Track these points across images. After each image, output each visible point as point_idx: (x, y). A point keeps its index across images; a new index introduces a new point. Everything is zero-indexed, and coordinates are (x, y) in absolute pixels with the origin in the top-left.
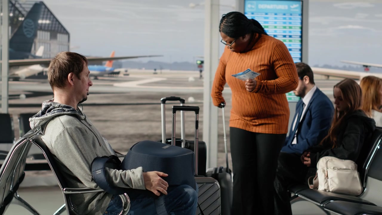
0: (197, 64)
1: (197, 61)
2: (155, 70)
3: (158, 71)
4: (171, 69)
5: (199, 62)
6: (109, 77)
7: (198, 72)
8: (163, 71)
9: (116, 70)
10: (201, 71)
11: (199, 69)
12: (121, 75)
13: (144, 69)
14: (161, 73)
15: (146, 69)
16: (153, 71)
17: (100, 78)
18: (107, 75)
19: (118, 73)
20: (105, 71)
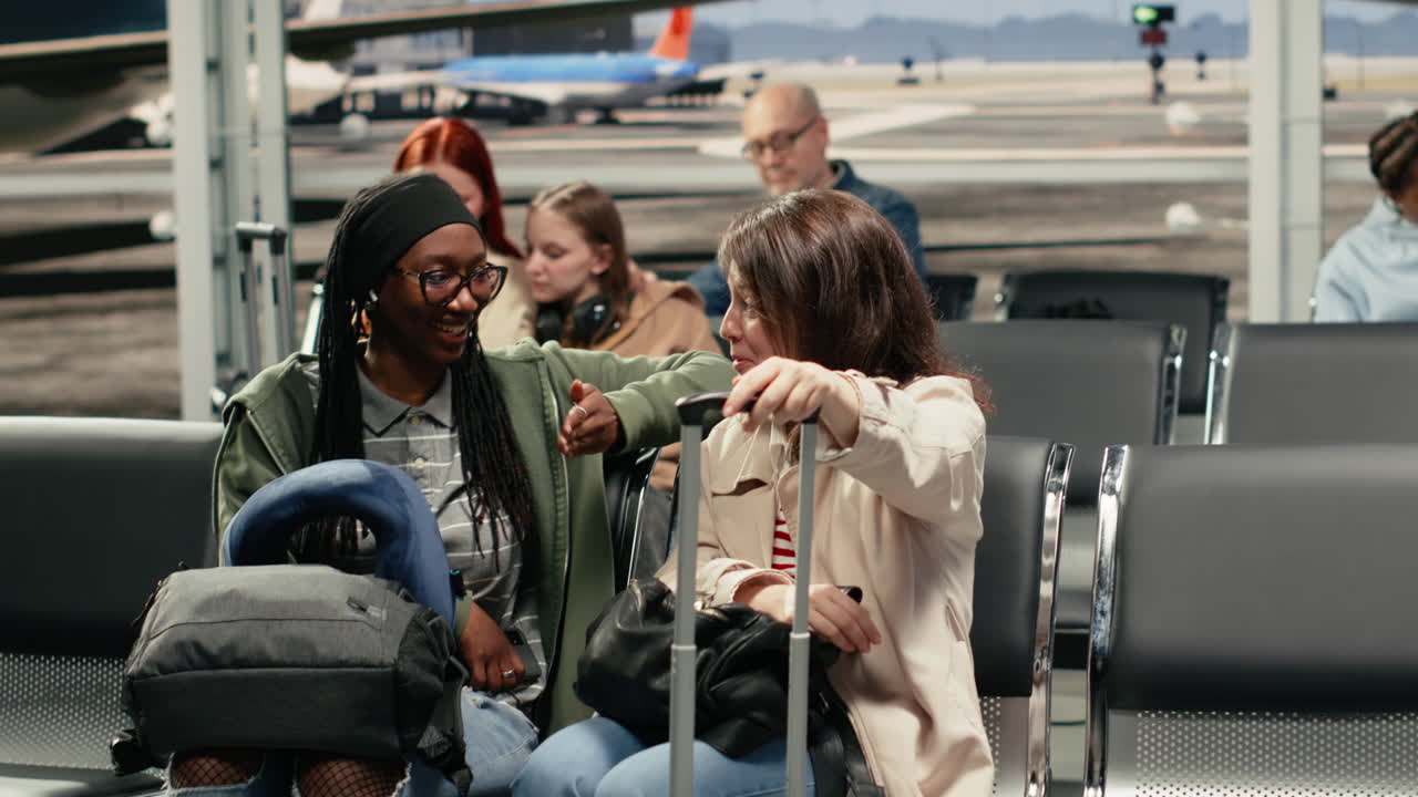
0: (1136, 21)
1: (1135, 8)
2: (908, 64)
3: (922, 70)
4: (990, 57)
5: (1146, 15)
6: (669, 107)
7: (1143, 67)
8: (949, 67)
9: (709, 74)
10: (1157, 62)
11: (1148, 51)
12: (730, 97)
13: (850, 60)
14: (939, 78)
15: (861, 61)
16: (898, 71)
17: (626, 116)
18: (661, 101)
19: (716, 87)
20: (653, 78)
